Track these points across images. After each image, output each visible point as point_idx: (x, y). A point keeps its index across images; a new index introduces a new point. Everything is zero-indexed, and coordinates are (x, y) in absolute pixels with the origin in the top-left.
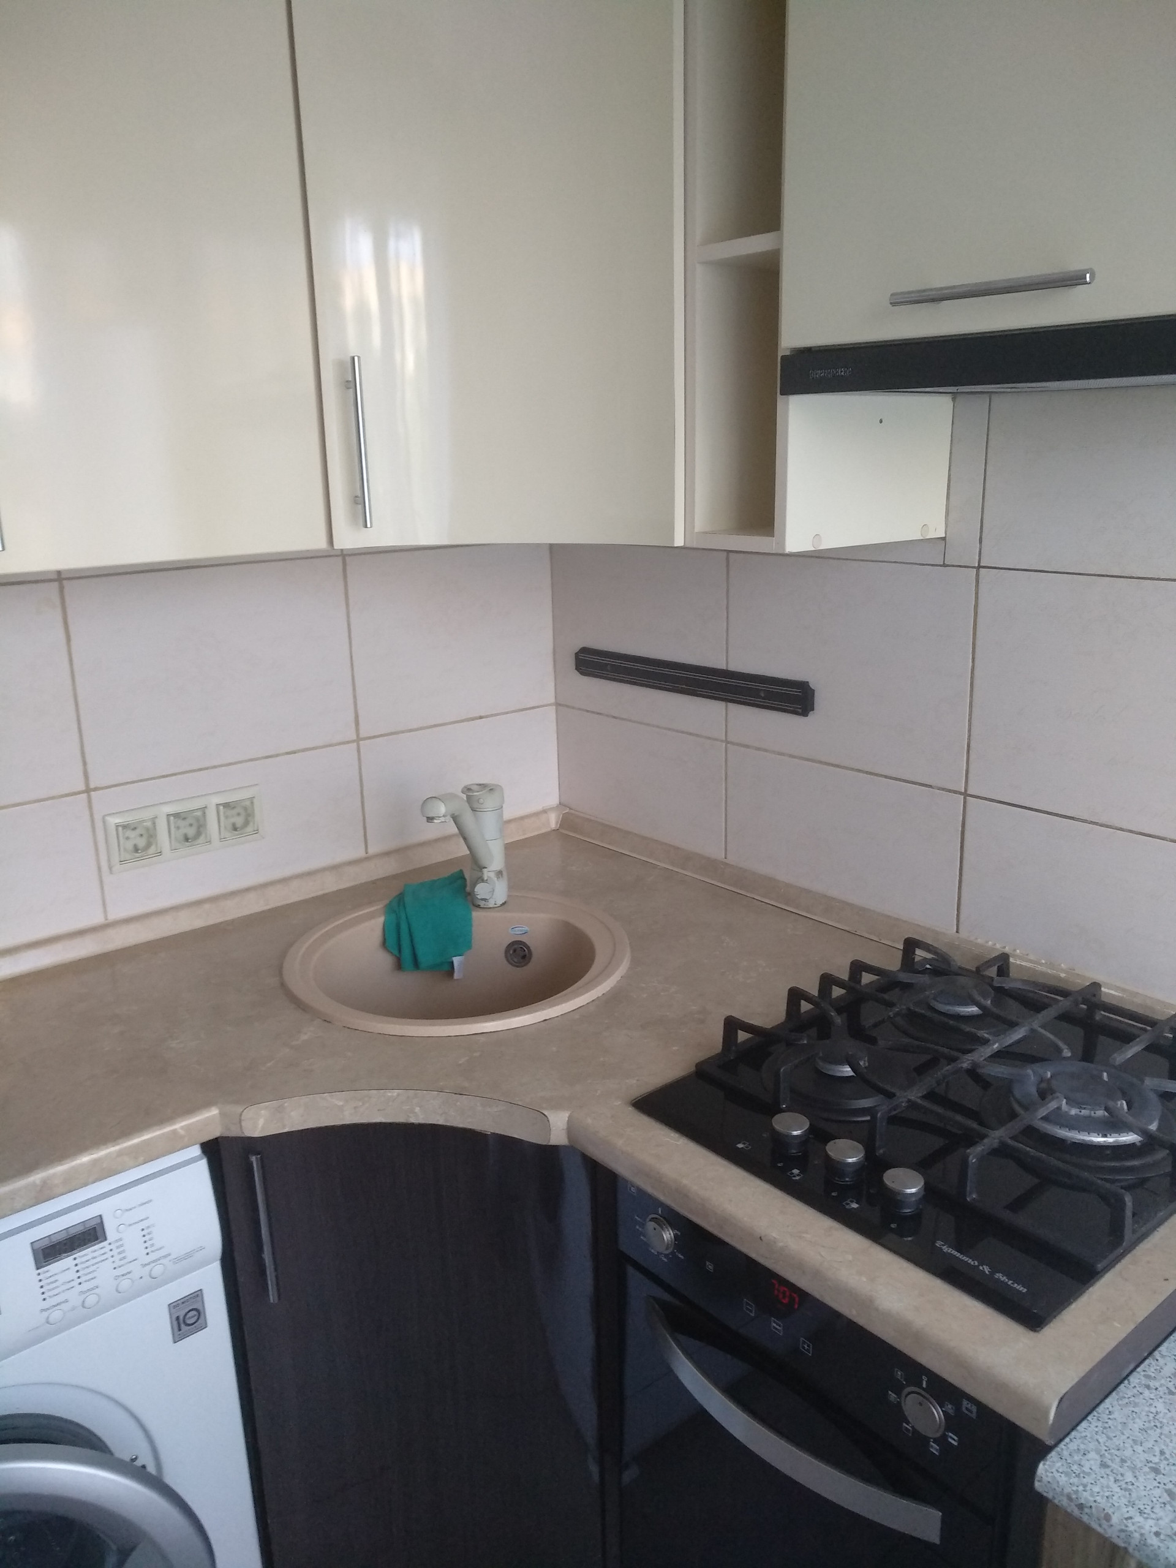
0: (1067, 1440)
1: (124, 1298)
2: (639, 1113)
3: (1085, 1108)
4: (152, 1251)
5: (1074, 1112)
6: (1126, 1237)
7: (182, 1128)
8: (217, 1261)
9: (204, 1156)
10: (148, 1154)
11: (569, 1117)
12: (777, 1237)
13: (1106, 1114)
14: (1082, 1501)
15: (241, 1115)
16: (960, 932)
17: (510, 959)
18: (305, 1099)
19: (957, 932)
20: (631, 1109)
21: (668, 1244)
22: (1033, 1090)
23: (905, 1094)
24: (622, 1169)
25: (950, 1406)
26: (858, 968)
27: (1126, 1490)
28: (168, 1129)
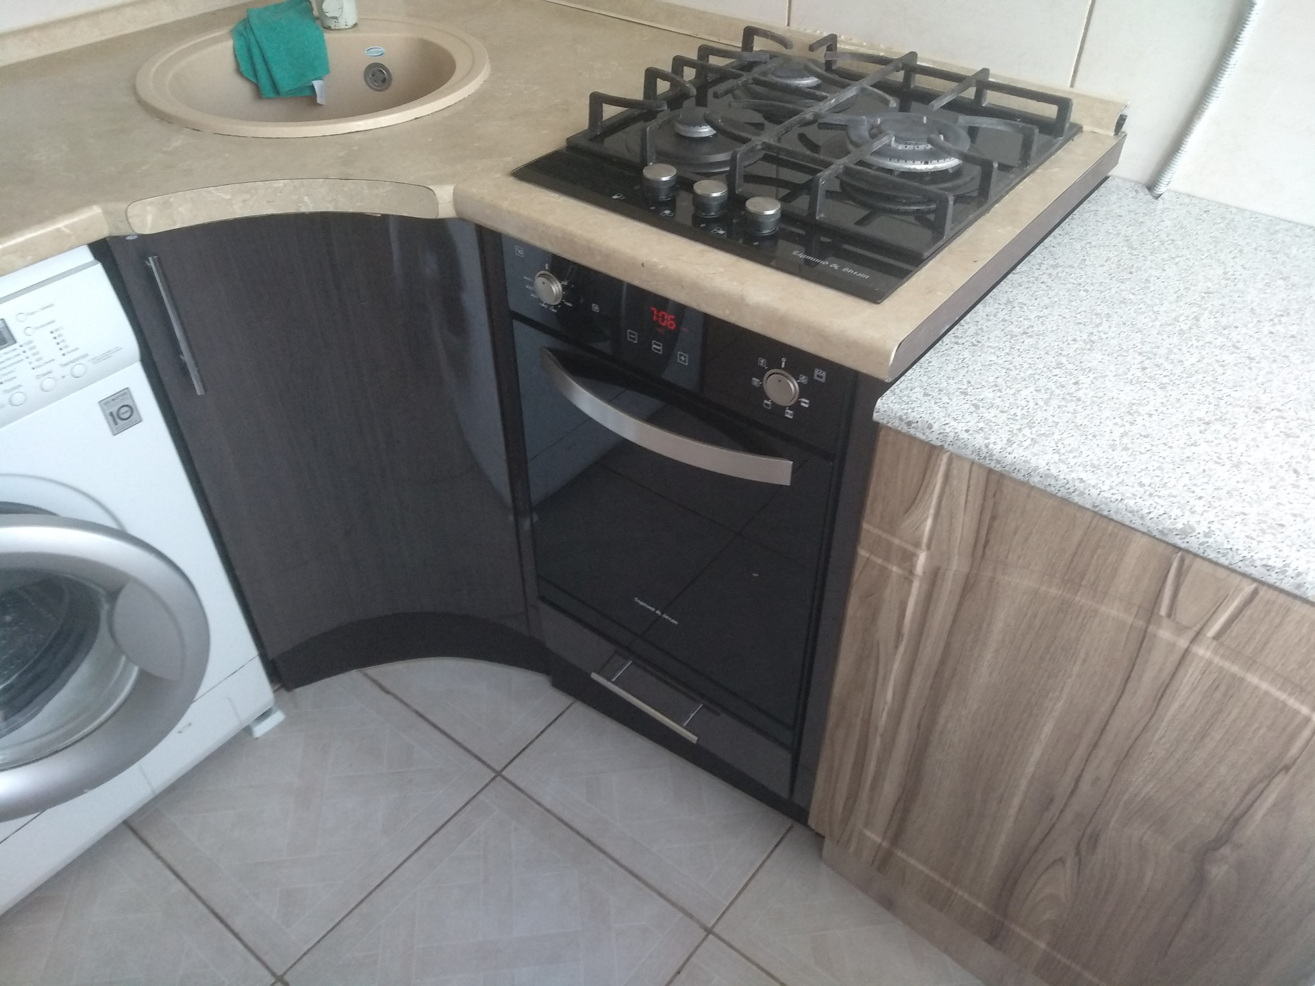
0: (898, 382)
1: (50, 397)
2: (520, 182)
3: (910, 144)
4: (69, 353)
5: (901, 147)
6: (946, 232)
7: (66, 227)
8: (136, 362)
9: (97, 261)
10: (37, 254)
11: (454, 190)
12: (658, 261)
13: (930, 146)
14: (910, 419)
15: (126, 212)
16: (791, 25)
17: (370, 83)
18: (189, 194)
19: (788, 25)
20: (511, 179)
21: (557, 295)
22: (866, 134)
23: (760, 138)
24: (509, 228)
25: (804, 377)
26: (705, 51)
27: (944, 407)
28: (50, 228)
